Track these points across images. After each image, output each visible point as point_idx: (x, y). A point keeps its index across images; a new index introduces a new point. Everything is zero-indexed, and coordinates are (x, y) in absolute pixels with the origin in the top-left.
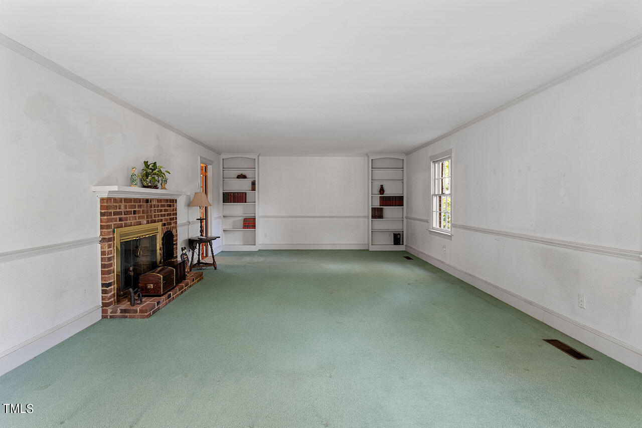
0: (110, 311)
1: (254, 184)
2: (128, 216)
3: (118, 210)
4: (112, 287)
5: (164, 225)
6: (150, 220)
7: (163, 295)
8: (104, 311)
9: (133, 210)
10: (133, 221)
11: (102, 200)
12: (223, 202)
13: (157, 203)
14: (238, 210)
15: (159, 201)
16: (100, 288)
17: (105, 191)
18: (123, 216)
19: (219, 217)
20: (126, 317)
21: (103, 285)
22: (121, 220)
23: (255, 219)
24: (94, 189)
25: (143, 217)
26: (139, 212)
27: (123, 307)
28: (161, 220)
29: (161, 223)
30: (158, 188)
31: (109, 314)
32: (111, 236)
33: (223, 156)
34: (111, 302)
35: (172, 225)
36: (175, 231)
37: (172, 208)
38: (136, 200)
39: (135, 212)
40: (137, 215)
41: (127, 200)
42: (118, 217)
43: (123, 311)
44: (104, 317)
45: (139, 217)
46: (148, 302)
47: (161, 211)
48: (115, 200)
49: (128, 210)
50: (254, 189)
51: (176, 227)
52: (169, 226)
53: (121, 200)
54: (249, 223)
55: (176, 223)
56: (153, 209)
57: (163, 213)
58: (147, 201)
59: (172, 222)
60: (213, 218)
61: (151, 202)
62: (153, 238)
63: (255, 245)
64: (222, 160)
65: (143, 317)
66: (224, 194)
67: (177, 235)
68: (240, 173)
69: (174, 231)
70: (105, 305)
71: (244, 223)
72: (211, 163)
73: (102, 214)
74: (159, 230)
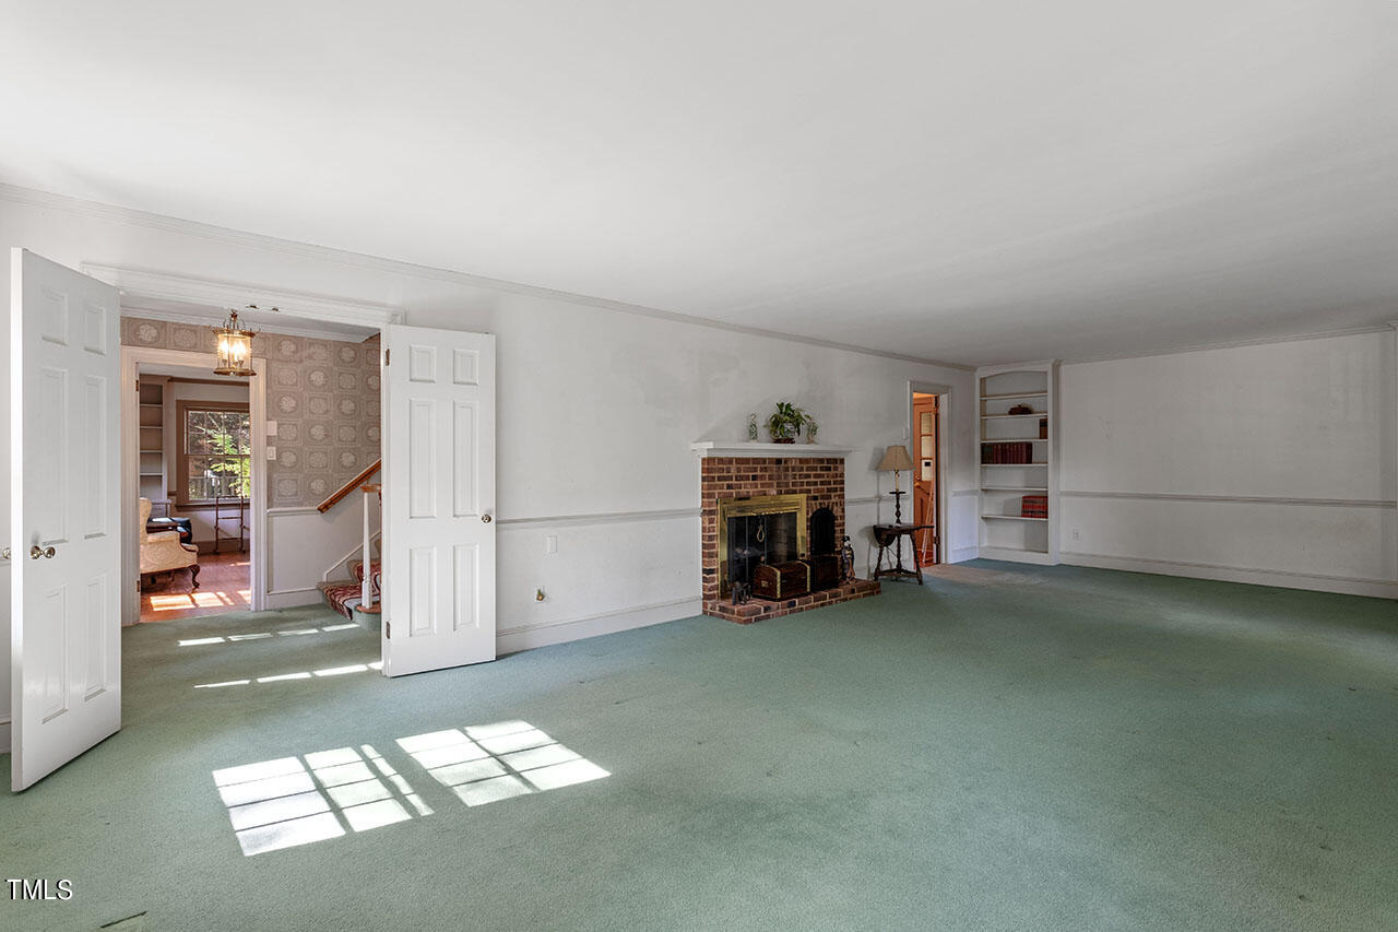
0: (709, 606)
1: (1044, 424)
2: (742, 482)
3: (725, 474)
4: (715, 575)
5: (815, 498)
6: (783, 490)
7: (779, 600)
8: (705, 605)
9: (751, 474)
10: (751, 491)
11: (703, 460)
12: (983, 463)
13: (798, 464)
14: (1013, 479)
15: (801, 461)
16: (701, 575)
17: (705, 449)
18: (734, 482)
19: (973, 492)
20: (724, 617)
21: (704, 571)
22: (729, 487)
23: (1047, 497)
24: (693, 446)
25: (771, 485)
26: (762, 477)
27: (723, 603)
28: (809, 491)
29: (805, 495)
30: (793, 443)
31: (708, 609)
32: (714, 508)
33: (980, 373)
34: (714, 595)
35: (833, 500)
36: (840, 510)
37: (832, 472)
38: (756, 461)
39: (754, 478)
40: (759, 482)
41: (740, 461)
42: (725, 483)
43: (723, 609)
44: (705, 613)
45: (762, 485)
46: (757, 604)
47: (808, 476)
48: (721, 460)
49: (742, 474)
50: (1044, 435)
51: (842, 504)
52: (826, 502)
53: (730, 461)
54: (1035, 506)
55: (842, 496)
56: (790, 473)
57: (812, 480)
58: (779, 461)
59: (833, 494)
60: (950, 494)
61: (785, 462)
62: (792, 517)
63: (1047, 552)
64: (978, 382)
65: (740, 622)
66: (983, 446)
67: (843, 517)
68: (1015, 403)
69: (837, 511)
70: (706, 597)
71: (1023, 507)
72: (947, 389)
73: (703, 479)
74: (800, 507)
